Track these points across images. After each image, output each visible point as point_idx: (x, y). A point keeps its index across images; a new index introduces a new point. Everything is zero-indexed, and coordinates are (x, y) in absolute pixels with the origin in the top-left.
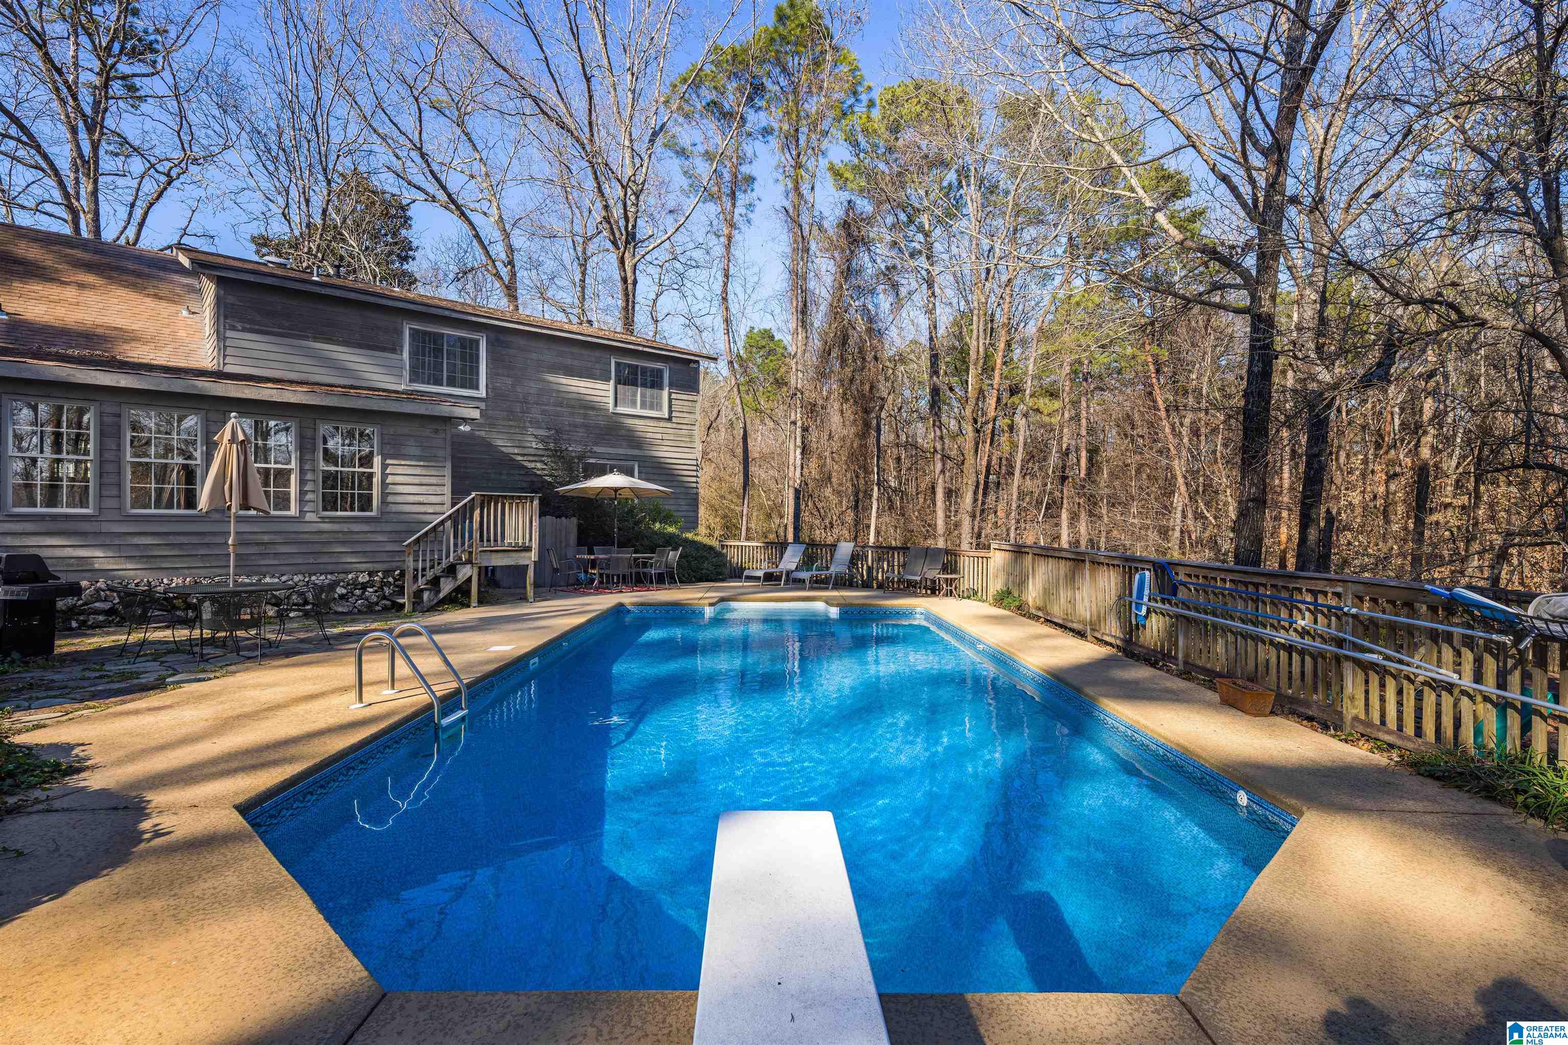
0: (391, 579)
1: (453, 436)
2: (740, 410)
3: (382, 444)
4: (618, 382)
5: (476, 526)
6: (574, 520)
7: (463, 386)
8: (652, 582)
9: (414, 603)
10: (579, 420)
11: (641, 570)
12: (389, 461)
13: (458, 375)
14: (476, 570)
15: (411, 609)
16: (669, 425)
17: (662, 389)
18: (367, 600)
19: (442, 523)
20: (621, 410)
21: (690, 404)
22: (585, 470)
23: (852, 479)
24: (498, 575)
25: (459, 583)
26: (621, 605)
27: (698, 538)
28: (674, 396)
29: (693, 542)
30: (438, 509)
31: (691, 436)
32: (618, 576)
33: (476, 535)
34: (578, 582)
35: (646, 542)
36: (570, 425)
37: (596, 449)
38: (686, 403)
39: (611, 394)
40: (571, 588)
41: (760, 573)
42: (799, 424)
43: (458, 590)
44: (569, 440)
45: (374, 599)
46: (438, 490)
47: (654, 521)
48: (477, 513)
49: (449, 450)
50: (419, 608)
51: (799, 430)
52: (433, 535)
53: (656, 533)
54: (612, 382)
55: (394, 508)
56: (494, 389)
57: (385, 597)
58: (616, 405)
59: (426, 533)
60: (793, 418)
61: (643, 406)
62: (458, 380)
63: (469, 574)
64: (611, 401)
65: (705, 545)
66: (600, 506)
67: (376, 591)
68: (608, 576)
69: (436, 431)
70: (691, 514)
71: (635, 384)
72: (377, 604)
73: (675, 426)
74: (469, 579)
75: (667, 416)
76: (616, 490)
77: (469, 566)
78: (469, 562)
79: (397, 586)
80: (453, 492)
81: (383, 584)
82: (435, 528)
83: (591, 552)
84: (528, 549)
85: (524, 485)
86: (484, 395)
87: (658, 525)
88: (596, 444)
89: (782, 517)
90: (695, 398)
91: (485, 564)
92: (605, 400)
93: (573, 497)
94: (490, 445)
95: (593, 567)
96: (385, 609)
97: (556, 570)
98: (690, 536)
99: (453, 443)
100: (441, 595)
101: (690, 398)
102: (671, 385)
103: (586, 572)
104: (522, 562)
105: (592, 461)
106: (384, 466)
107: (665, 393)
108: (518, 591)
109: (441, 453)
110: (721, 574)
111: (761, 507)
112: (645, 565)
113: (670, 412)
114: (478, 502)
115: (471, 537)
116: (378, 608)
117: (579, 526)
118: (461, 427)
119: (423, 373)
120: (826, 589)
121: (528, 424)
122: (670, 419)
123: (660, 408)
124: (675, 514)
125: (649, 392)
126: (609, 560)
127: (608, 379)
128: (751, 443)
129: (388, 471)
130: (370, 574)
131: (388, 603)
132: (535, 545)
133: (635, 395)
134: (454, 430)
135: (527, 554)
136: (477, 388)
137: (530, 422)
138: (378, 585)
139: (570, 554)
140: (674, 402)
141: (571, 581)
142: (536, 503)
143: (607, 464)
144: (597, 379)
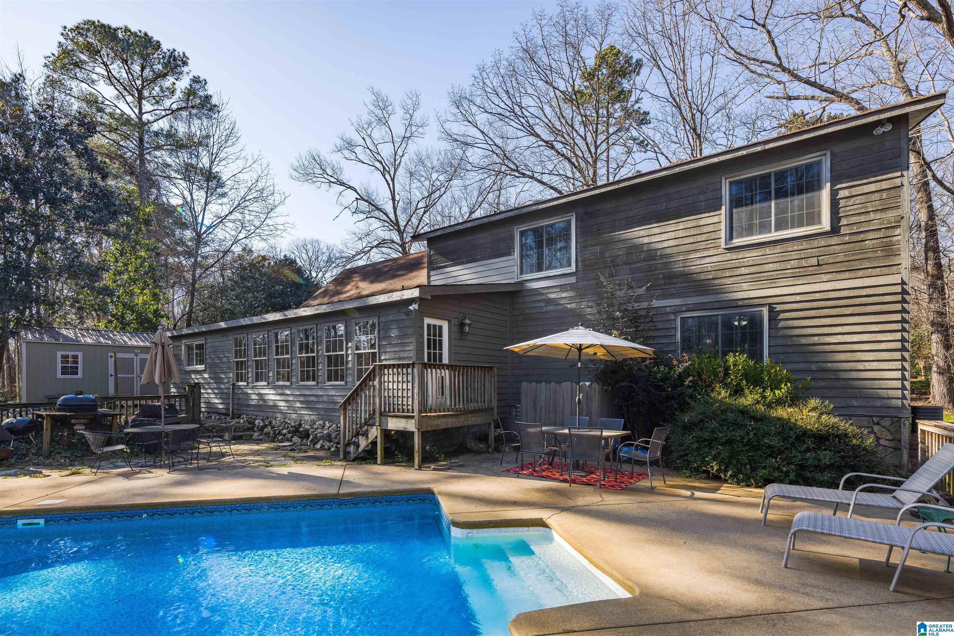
3: (379, 330)
4: (734, 205)
10: (677, 269)
12: (383, 343)
16: (834, 240)
20: (739, 242)
21: (884, 195)
25: (369, 441)
28: (842, 194)
31: (888, 246)
36: (665, 277)
38: (875, 197)
39: (723, 225)
48: (377, 380)
54: (724, 210)
56: (583, 261)
58: (730, 238)
61: (780, 226)
63: (375, 434)
64: (723, 234)
71: (766, 198)
73: (847, 239)
75: (826, 224)
78: (374, 424)
90: (897, 182)
92: (713, 235)
101: (885, 185)
106: (381, 347)
107: (825, 195)
109: (410, 331)
122: (834, 232)
123: (816, 222)
127: (717, 209)
129: (382, 350)
135: (412, 421)
140: (843, 203)
143: (717, 315)
144: (701, 213)
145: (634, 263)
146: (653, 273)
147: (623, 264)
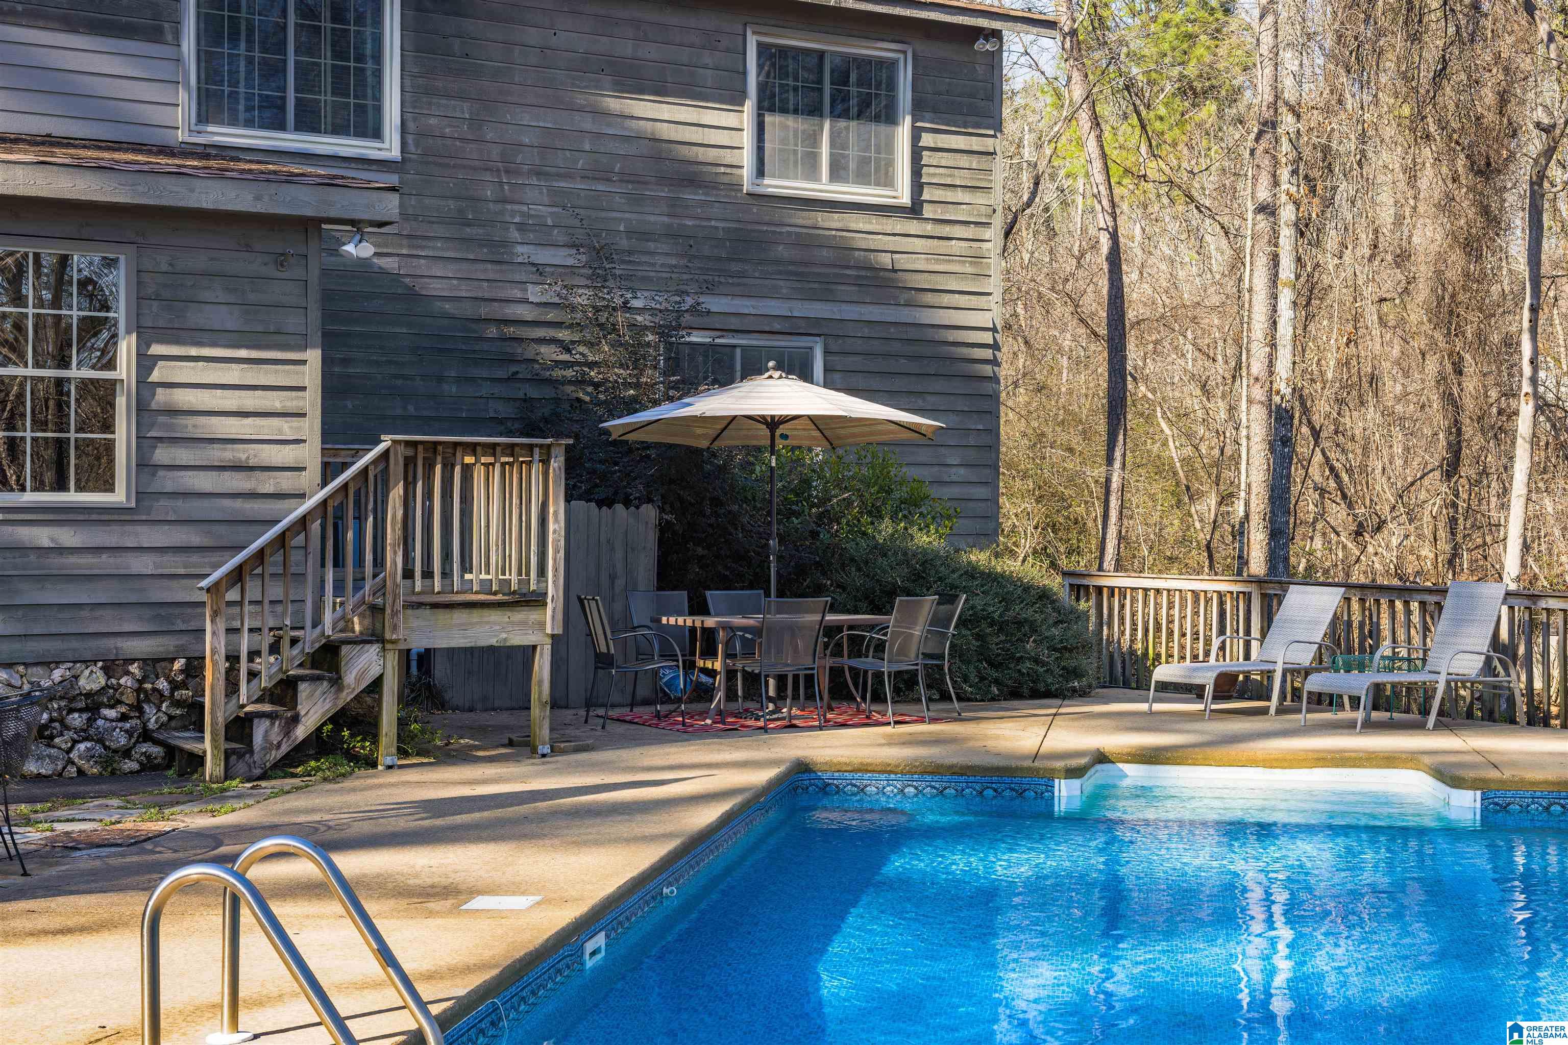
0: (162, 684)
1: (325, 272)
2: (1099, 178)
3: (140, 298)
4: (765, 104)
5: (392, 533)
6: (649, 512)
7: (338, 130)
8: (879, 698)
9: (228, 754)
10: (657, 219)
11: (846, 662)
12: (157, 349)
13: (326, 98)
14: (392, 660)
15: (220, 771)
16: (913, 227)
17: (890, 117)
18: (101, 741)
19: (303, 522)
20: (774, 185)
21: (974, 161)
22: (674, 364)
23: (1442, 379)
24: (440, 671)
25: (346, 696)
26: (802, 768)
27: (1010, 566)
28: (927, 140)
29: (993, 578)
30: (286, 482)
31: (978, 258)
32: (781, 680)
33: (394, 559)
34: (660, 695)
35: (856, 578)
36: (630, 233)
37: (715, 304)
38: (963, 161)
39: (747, 139)
40: (645, 712)
41: (1207, 678)
42: (1287, 213)
43: (339, 719)
44: (629, 278)
45: (121, 740)
46: (286, 428)
47: (876, 514)
48: (397, 493)
49: (315, 315)
50: (241, 767)
51: (1286, 234)
52: (279, 557)
53: (883, 551)
54: (749, 106)
55: (168, 482)
56: (421, 135)
57: (146, 736)
58: (760, 172)
59: (260, 554)
60: (1263, 195)
61: (837, 172)
62: (326, 116)
63: (375, 671)
64: (747, 158)
65: (1027, 588)
66: (723, 469)
67: (124, 718)
68: (748, 676)
69: (281, 261)
70: (981, 492)
71: (814, 111)
72: (127, 753)
73: (929, 228)
74: (376, 685)
75: (905, 198)
76: (773, 423)
77: (374, 649)
78: (375, 637)
79: (177, 704)
80: (327, 434)
81: (143, 696)
82: (282, 538)
83: (699, 608)
84: (536, 600)
85: (504, 410)
86: (395, 153)
87: (886, 528)
88: (710, 288)
89: (1226, 499)
90: (989, 144)
91: (418, 643)
92: (728, 157)
93: (646, 446)
94: (412, 296)
95: (709, 652)
96: (149, 767)
97: (604, 661)
98: (979, 557)
99: (327, 296)
100: (301, 732)
101: (975, 143)
102: (919, 108)
103: (690, 666)
104: (518, 639)
105: (696, 338)
106: (145, 363)
107: (903, 133)
108: (504, 718)
109: (293, 322)
110: (1076, 673)
111: (1161, 468)
112: (857, 646)
113: (917, 186)
114: (396, 467)
115: (379, 562)
116: (130, 765)
117: (664, 528)
118: (350, 248)
119: (233, 96)
120: (1418, 726)
121: (515, 235)
122: (914, 210)
123: (888, 181)
124: (934, 492)
125: (853, 129)
126: (757, 631)
127: (736, 98)
128: (1130, 276)
129: (155, 376)
130: (108, 670)
131: (156, 750)
132: (553, 588)
133: (813, 139)
134: (330, 261)
135: (533, 615)
136: (377, 134)
137: (521, 227)
138: (129, 698)
139: (640, 613)
140: (927, 158)
141: (643, 691)
142: (557, 464)
143: (734, 346)
144: (707, 101)
145: (560, 176)
146: (603, 214)
147: (530, 173)
